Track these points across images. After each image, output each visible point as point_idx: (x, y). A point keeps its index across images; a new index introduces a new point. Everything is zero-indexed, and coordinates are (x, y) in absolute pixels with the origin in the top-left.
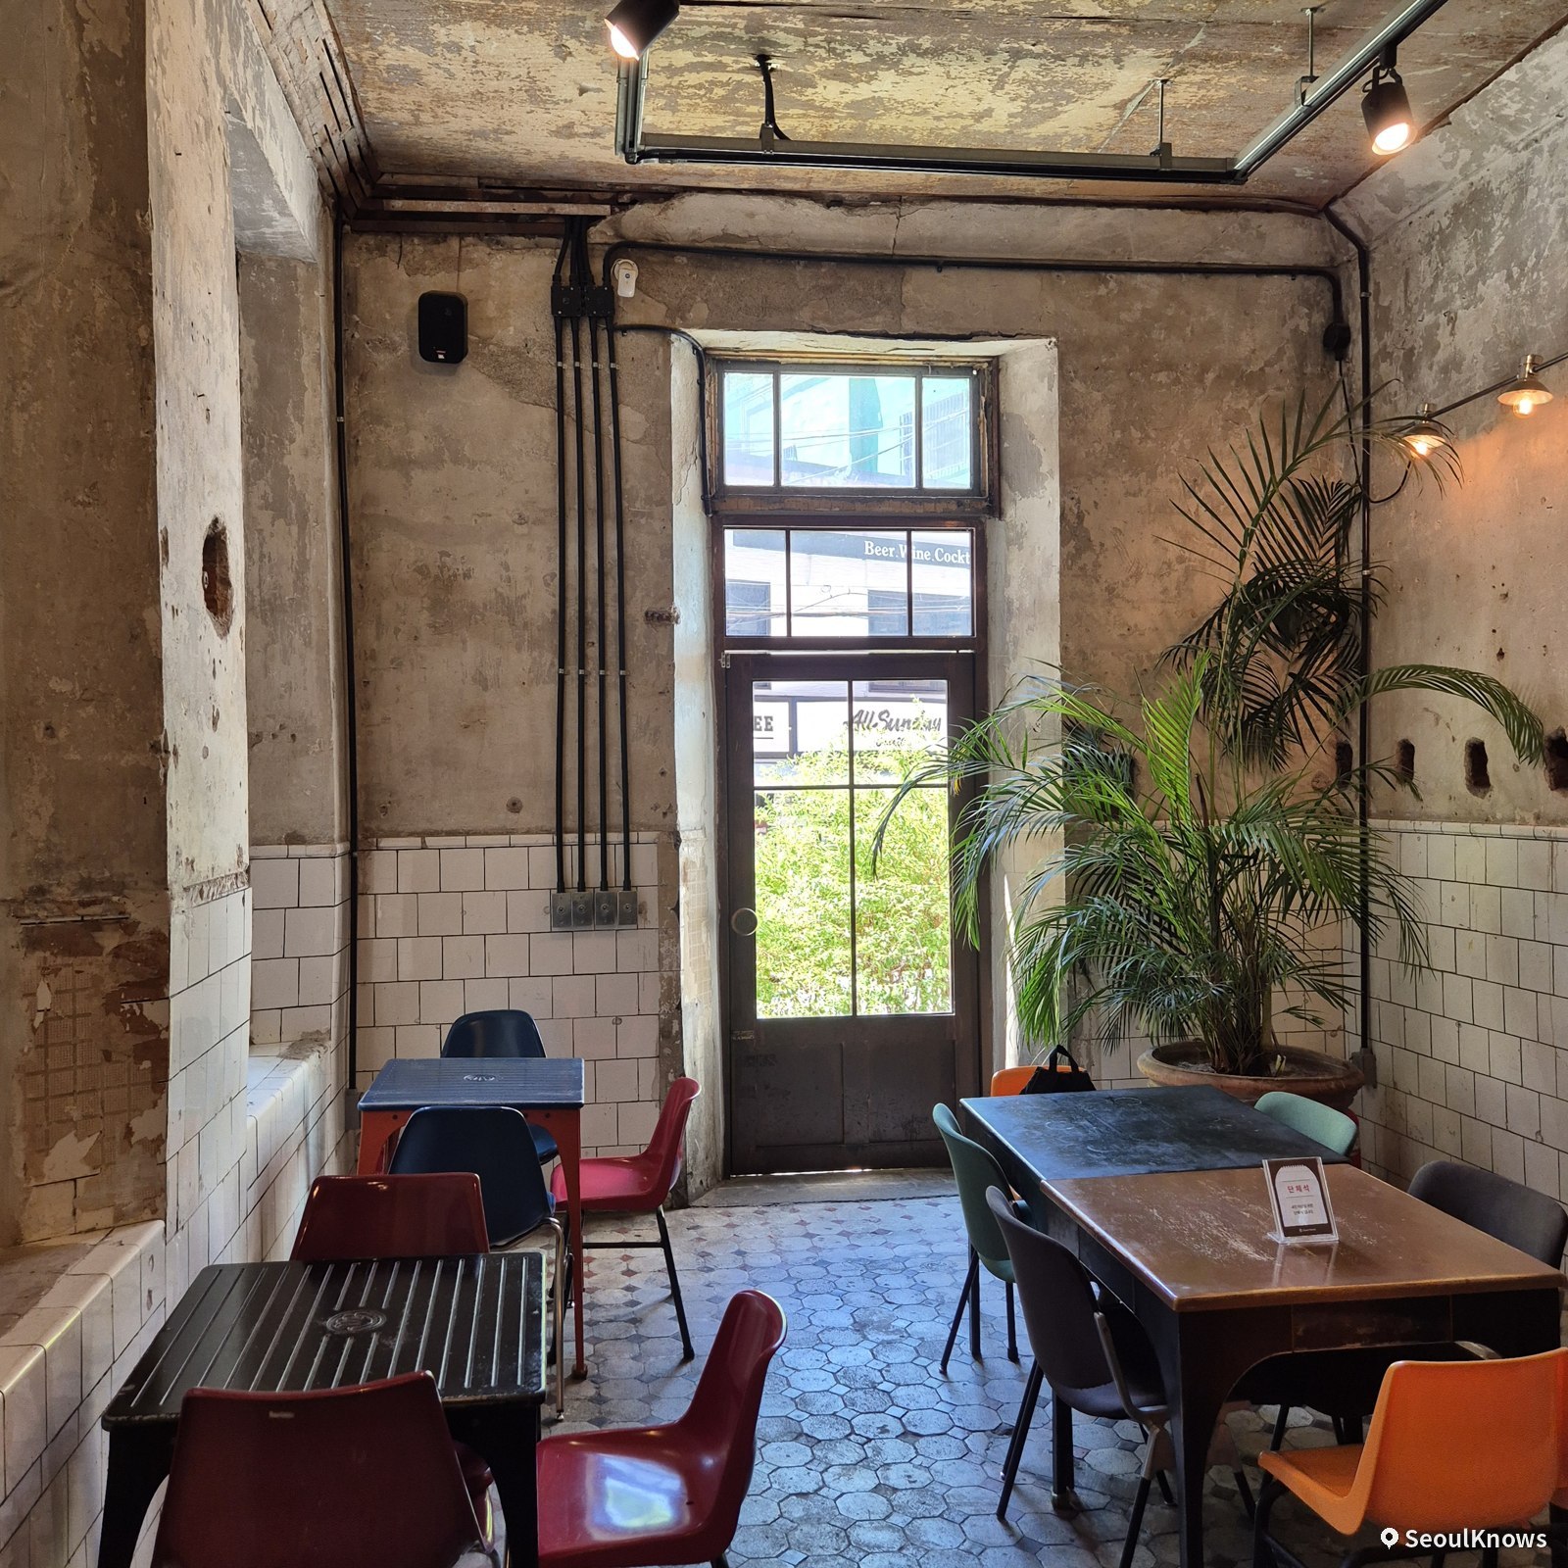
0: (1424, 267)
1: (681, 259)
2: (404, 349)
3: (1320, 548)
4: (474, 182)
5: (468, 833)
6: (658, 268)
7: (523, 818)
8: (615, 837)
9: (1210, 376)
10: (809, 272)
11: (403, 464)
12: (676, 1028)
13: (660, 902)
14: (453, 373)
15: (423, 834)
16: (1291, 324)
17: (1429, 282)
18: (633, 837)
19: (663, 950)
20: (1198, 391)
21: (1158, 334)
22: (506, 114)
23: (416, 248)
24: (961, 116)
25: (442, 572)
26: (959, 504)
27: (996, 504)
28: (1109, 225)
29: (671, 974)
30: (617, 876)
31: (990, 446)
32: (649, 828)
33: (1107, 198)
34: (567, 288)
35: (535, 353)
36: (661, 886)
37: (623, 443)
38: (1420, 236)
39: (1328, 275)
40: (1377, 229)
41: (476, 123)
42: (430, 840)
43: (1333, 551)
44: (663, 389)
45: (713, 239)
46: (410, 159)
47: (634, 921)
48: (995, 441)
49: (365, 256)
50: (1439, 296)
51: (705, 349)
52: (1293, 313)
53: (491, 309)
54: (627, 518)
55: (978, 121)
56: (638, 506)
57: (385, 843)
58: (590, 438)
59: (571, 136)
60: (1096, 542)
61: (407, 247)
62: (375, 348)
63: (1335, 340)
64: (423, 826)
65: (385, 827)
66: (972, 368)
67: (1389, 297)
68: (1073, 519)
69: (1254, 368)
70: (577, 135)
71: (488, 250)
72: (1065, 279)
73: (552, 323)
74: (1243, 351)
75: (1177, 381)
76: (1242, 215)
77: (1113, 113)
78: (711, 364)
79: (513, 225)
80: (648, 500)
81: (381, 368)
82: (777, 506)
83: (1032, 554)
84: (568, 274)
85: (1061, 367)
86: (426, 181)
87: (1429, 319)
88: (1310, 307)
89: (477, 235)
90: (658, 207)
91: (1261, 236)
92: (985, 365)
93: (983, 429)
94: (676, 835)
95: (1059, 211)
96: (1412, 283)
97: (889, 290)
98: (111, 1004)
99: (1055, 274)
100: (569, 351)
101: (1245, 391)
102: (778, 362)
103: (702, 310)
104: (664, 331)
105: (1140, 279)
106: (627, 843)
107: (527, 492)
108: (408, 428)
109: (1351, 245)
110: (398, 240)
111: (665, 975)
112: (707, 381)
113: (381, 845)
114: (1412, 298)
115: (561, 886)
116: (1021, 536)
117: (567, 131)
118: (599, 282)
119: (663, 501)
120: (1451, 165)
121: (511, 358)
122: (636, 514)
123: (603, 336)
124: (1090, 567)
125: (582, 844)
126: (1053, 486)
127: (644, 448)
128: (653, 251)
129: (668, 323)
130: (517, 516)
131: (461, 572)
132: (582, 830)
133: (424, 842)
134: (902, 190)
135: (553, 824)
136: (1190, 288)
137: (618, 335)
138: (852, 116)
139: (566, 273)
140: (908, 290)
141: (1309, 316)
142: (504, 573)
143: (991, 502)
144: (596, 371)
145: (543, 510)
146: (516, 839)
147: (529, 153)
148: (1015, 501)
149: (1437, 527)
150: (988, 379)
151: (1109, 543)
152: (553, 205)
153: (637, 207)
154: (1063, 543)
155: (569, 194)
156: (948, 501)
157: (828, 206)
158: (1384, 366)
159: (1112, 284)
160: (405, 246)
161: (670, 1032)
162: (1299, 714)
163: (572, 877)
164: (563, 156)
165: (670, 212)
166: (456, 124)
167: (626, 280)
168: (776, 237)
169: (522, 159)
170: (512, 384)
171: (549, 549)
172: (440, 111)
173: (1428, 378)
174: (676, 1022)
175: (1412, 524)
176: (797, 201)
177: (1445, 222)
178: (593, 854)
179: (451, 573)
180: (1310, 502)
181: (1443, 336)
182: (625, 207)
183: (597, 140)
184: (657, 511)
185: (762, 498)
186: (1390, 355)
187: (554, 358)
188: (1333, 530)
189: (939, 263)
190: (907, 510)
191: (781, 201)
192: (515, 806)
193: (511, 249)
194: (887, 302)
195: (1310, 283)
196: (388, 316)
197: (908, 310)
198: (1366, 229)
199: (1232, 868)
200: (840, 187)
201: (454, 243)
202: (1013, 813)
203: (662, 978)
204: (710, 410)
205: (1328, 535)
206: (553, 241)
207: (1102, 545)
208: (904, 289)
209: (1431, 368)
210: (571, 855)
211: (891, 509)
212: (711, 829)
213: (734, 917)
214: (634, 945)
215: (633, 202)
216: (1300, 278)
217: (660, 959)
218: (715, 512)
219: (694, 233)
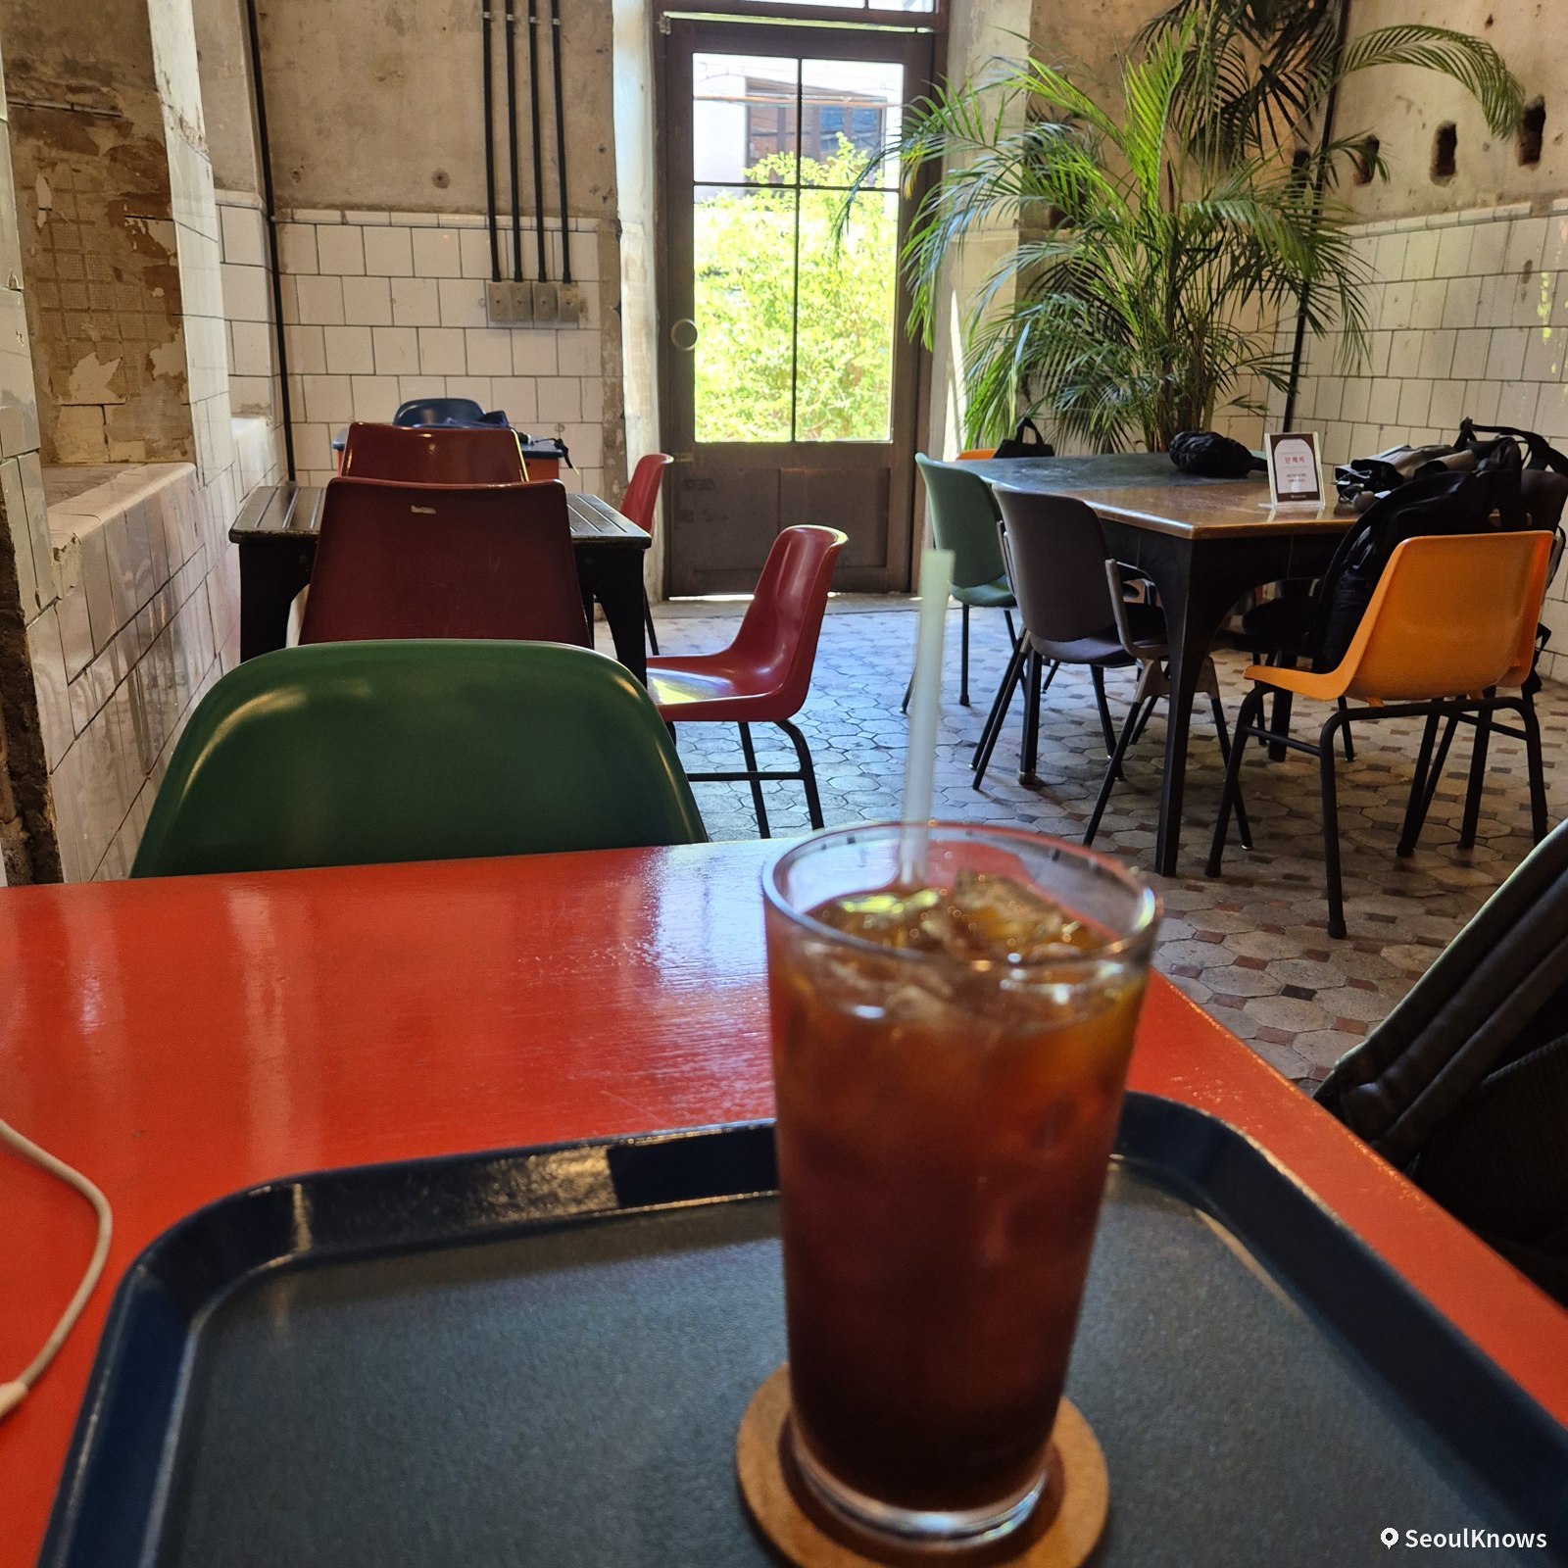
5: (391, 209)
7: (451, 195)
8: (552, 222)
12: (619, 438)
13: (602, 301)
15: (344, 207)
18: (572, 223)
19: (605, 354)
29: (614, 380)
30: (556, 269)
32: (588, 214)
36: (602, 282)
42: (351, 215)
47: (576, 319)
57: (302, 214)
64: (340, 198)
65: (300, 196)
94: (618, 223)
98: (114, 215)
106: (565, 231)
111: (609, 381)
113: (296, 217)
115: (497, 276)
125: (517, 229)
132: (516, 213)
133: (343, 216)
135: (485, 204)
146: (445, 218)
161: (614, 442)
162: (1263, 115)
163: (508, 267)
174: (620, 431)
178: (529, 240)
192: (441, 180)
199: (1193, 263)
202: (980, 198)
203: (605, 384)
210: (506, 239)
212: (650, 227)
213: (675, 327)
214: (577, 346)
217: (603, 364)
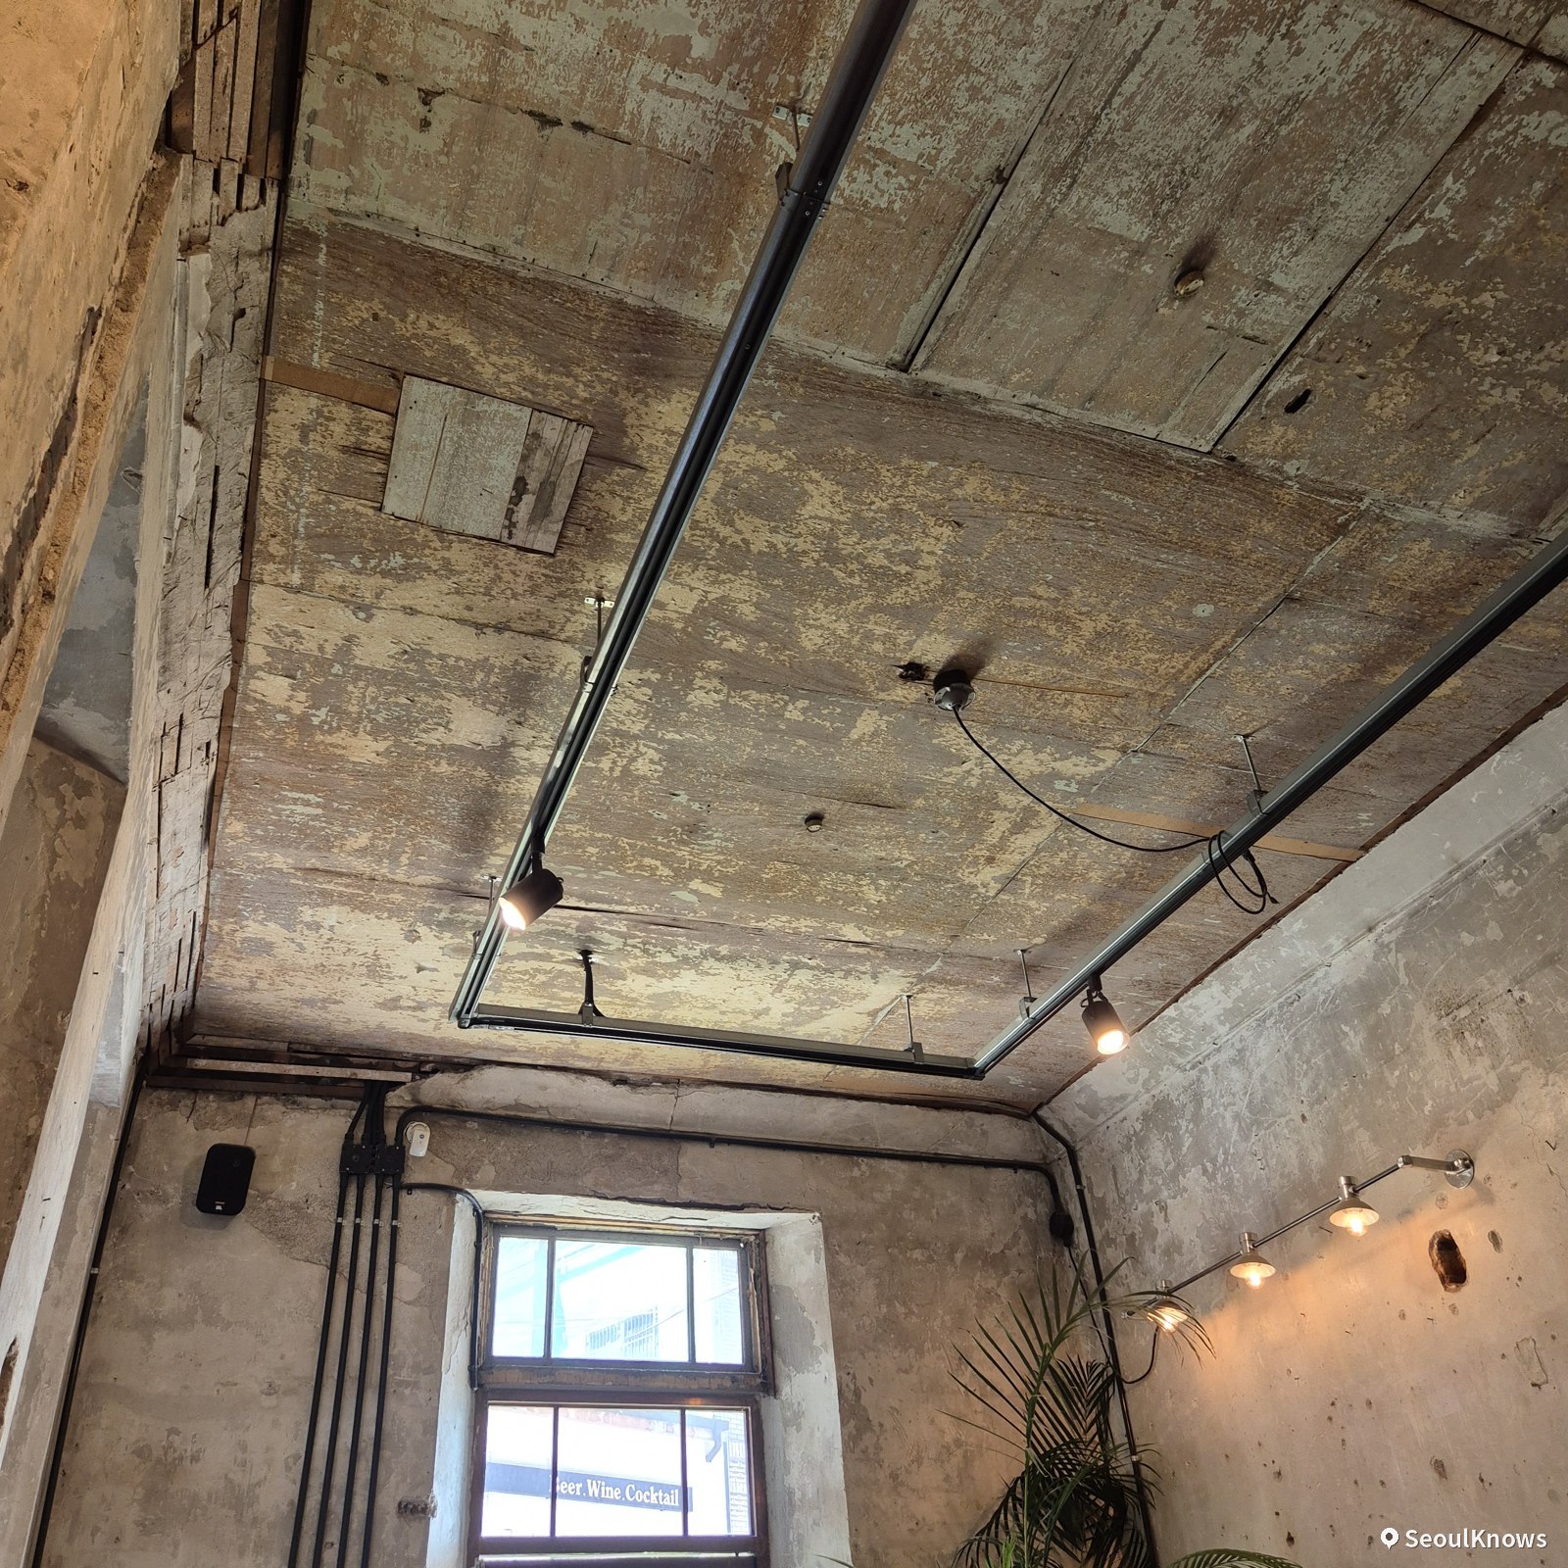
0: (1126, 1162)
1: (473, 1125)
2: (175, 1202)
3: (1086, 1432)
4: (284, 1046)
6: (448, 1131)
9: (959, 1256)
10: (593, 1142)
11: (147, 1325)
14: (224, 1227)
16: (1020, 1212)
17: (1135, 1176)
20: (950, 1269)
21: (908, 1215)
22: (339, 986)
23: (210, 1104)
24: (743, 1013)
25: (166, 1454)
26: (734, 1380)
27: (770, 1380)
28: (858, 1115)
31: (761, 1319)
33: (855, 1093)
34: (359, 1147)
35: (315, 1209)
37: (396, 1303)
38: (1118, 1138)
39: (1042, 1169)
40: (1081, 1131)
41: (309, 992)
43: (1097, 1439)
44: (444, 1249)
45: (505, 1108)
46: (226, 1023)
48: (766, 1315)
49: (154, 1109)
50: (1147, 1188)
51: (485, 1212)
52: (1020, 1204)
53: (276, 1164)
54: (390, 1388)
55: (756, 1017)
56: (405, 1374)
58: (360, 1298)
59: (395, 1008)
60: (875, 1422)
61: (200, 1103)
62: (145, 1200)
63: (1061, 1228)
66: (739, 1241)
67: (1101, 1189)
68: (850, 1396)
69: (996, 1250)
70: (401, 1008)
71: (283, 1109)
72: (824, 1160)
73: (338, 1179)
74: (984, 1233)
75: (930, 1259)
76: (967, 1114)
77: (867, 1019)
78: (488, 1226)
79: (314, 1087)
80: (416, 1368)
81: (147, 1220)
82: (547, 1379)
83: (812, 1435)
84: (360, 1135)
85: (826, 1241)
86: (237, 1043)
87: (1142, 1207)
88: (1033, 1197)
89: (274, 1094)
90: (457, 1077)
91: (984, 1133)
92: (752, 1238)
93: (753, 1301)
95: (815, 1100)
96: (1120, 1177)
97: (666, 1161)
99: (814, 1155)
100: (351, 1208)
101: (991, 1271)
102: (555, 1228)
103: (488, 1172)
104: (450, 1191)
105: (887, 1165)
107: (282, 1358)
108: (162, 1285)
109: (1060, 1145)
110: (192, 1096)
112: (483, 1244)
114: (1123, 1190)
116: (799, 1415)
117: (393, 1004)
118: (391, 1141)
119: (433, 1369)
120: (1134, 1080)
121: (289, 1213)
122: (400, 1383)
123: (388, 1194)
124: (871, 1450)
126: (827, 1360)
127: (417, 1309)
128: (447, 1116)
129: (455, 1183)
130: (266, 1385)
131: (189, 1453)
134: (681, 1074)
136: (931, 1173)
137: (403, 1194)
138: (651, 1006)
139: (359, 1133)
140: (685, 1162)
141: (1034, 1205)
142: (240, 1455)
143: (765, 1378)
144: (376, 1228)
145: (297, 1378)
147: (349, 1021)
148: (789, 1377)
149: (1194, 1405)
150: (755, 1251)
151: (888, 1424)
152: (357, 1071)
153: (438, 1076)
154: (843, 1423)
155: (374, 1061)
156: (722, 1377)
157: (614, 1084)
158: (1110, 1251)
159: (864, 1167)
160: (198, 1102)
164: (380, 1027)
165: (469, 1082)
166: (289, 992)
167: (419, 1141)
168: (565, 1109)
169: (339, 1028)
170: (285, 1240)
171: (297, 1424)
172: (277, 980)
173: (1153, 1260)
175: (1169, 1404)
176: (587, 1078)
177: (1138, 1127)
179: (176, 1455)
180: (1068, 1386)
181: (1158, 1221)
182: (426, 1075)
183: (419, 1013)
184: (424, 1380)
185: (532, 1370)
186: (1113, 1241)
187: (334, 1215)
188: (1093, 1415)
189: (711, 1140)
190: (681, 1385)
191: (572, 1077)
193: (307, 1109)
194: (665, 1172)
195: (1029, 1176)
196: (166, 1168)
197: (685, 1180)
198: (1071, 1132)
200: (627, 1068)
201: (250, 1101)
204: (484, 1274)
205: (1089, 1420)
206: (350, 1103)
207: (881, 1425)
208: (681, 1161)
209: (1154, 1251)
211: (665, 1384)
215: (434, 1071)
216: (1020, 1171)
218: (480, 1386)
219: (488, 1102)
